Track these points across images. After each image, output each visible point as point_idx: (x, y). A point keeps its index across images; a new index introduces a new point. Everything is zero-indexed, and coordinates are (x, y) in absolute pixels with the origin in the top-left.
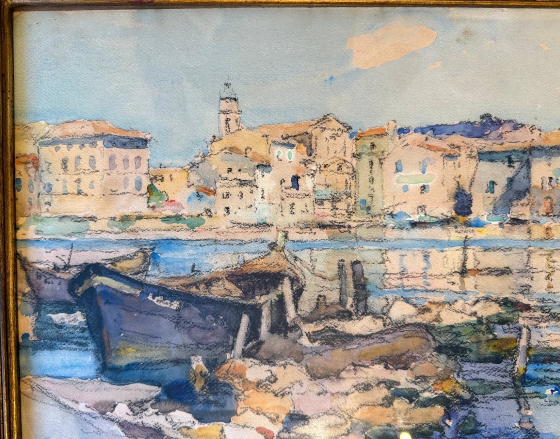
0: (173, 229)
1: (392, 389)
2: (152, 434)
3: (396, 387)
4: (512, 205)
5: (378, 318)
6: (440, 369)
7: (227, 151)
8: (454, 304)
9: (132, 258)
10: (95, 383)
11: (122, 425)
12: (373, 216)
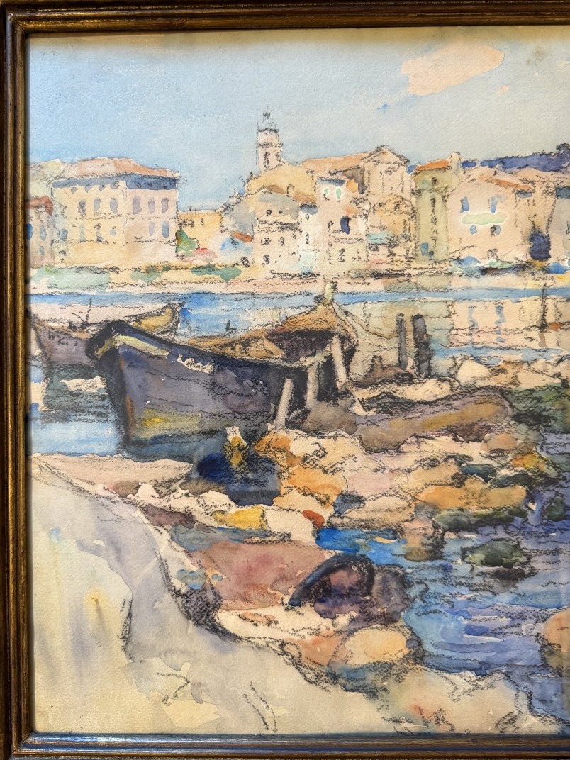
0: (205, 281)
1: (463, 465)
2: (181, 521)
3: (468, 462)
5: (444, 381)
6: (519, 441)
7: (266, 190)
8: (533, 363)
9: (159, 315)
10: (115, 460)
11: (147, 510)
12: (437, 262)
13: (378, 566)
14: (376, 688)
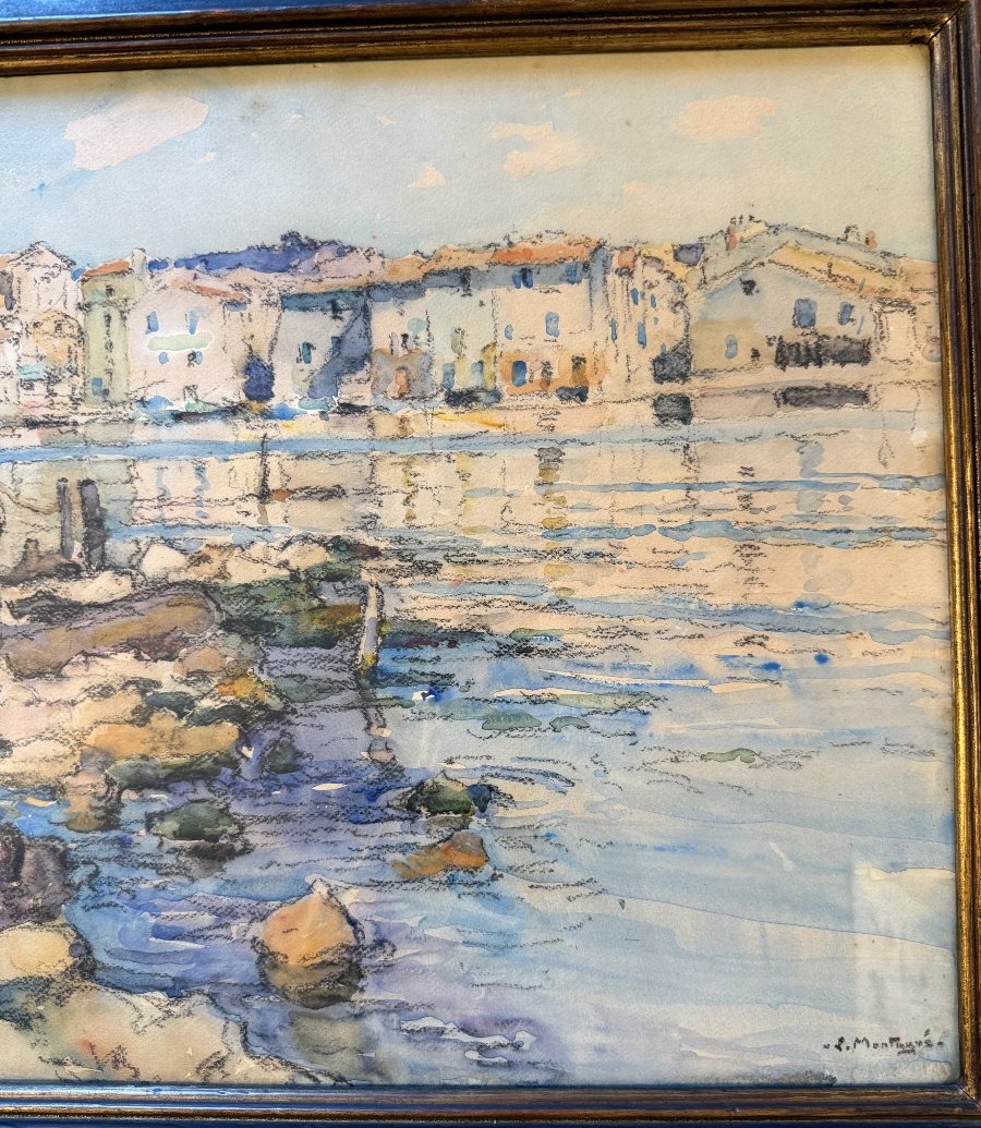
1: (148, 694)
3: (156, 690)
4: (341, 382)
5: (123, 573)
6: (229, 659)
8: (248, 547)
12: (113, 405)
13: (29, 838)
14: (27, 1014)
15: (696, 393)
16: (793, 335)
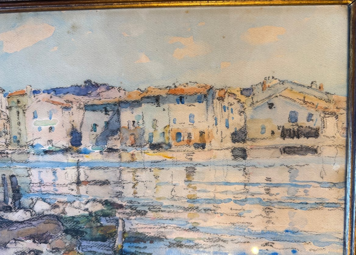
3: (41, 254)
4: (108, 139)
5: (27, 211)
6: (67, 244)
8: (73, 203)
12: (21, 147)
15: (249, 147)
16: (288, 126)
